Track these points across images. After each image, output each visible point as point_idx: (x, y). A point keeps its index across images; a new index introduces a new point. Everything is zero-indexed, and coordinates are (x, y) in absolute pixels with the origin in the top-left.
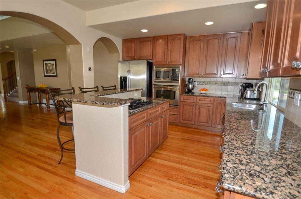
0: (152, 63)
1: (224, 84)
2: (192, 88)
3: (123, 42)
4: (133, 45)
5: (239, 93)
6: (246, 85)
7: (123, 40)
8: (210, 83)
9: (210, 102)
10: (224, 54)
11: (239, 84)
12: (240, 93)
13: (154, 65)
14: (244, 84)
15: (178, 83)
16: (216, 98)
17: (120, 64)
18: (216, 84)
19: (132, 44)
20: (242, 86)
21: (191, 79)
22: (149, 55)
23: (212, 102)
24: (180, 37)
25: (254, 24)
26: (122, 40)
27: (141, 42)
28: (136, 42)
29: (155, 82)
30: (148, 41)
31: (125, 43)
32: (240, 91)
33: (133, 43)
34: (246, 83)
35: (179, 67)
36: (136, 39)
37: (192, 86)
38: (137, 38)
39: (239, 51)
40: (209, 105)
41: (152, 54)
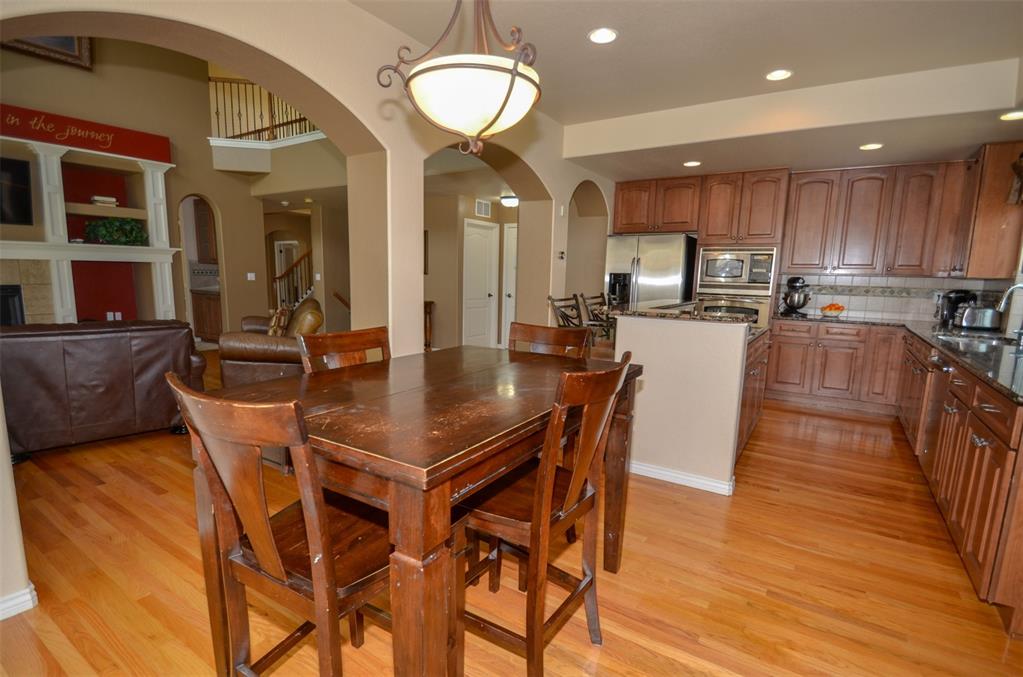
0: (696, 240)
1: (892, 292)
2: (802, 301)
3: (616, 188)
4: (645, 196)
5: (935, 317)
6: (959, 295)
7: (617, 183)
8: (851, 291)
9: (857, 338)
10: (895, 219)
11: (936, 294)
12: (939, 317)
13: (701, 245)
14: (951, 292)
15: (767, 288)
16: (874, 328)
17: (611, 242)
18: (867, 292)
19: (643, 193)
20: (944, 297)
21: (801, 281)
22: (689, 220)
23: (861, 338)
24: (777, 175)
25: (988, 147)
26: (614, 184)
27: (668, 189)
28: (653, 188)
29: (701, 286)
30: (687, 186)
31: (622, 190)
32: (937, 312)
33: (645, 191)
34: (957, 292)
35: (772, 250)
36: (654, 182)
37: (802, 296)
38: (656, 180)
39: (940, 210)
40: (855, 345)
41: (696, 216)
